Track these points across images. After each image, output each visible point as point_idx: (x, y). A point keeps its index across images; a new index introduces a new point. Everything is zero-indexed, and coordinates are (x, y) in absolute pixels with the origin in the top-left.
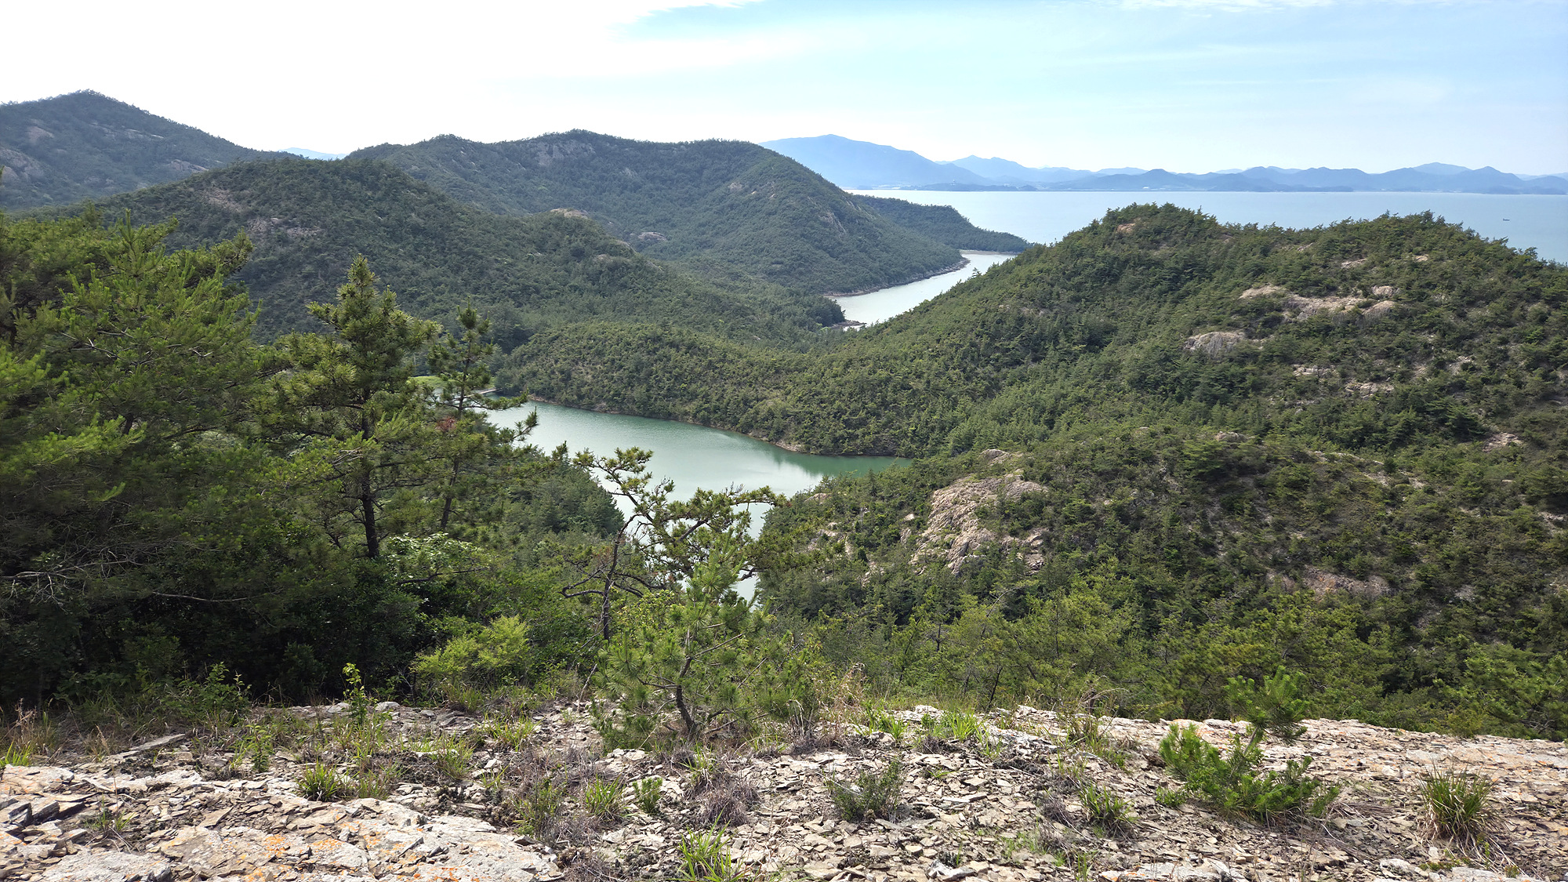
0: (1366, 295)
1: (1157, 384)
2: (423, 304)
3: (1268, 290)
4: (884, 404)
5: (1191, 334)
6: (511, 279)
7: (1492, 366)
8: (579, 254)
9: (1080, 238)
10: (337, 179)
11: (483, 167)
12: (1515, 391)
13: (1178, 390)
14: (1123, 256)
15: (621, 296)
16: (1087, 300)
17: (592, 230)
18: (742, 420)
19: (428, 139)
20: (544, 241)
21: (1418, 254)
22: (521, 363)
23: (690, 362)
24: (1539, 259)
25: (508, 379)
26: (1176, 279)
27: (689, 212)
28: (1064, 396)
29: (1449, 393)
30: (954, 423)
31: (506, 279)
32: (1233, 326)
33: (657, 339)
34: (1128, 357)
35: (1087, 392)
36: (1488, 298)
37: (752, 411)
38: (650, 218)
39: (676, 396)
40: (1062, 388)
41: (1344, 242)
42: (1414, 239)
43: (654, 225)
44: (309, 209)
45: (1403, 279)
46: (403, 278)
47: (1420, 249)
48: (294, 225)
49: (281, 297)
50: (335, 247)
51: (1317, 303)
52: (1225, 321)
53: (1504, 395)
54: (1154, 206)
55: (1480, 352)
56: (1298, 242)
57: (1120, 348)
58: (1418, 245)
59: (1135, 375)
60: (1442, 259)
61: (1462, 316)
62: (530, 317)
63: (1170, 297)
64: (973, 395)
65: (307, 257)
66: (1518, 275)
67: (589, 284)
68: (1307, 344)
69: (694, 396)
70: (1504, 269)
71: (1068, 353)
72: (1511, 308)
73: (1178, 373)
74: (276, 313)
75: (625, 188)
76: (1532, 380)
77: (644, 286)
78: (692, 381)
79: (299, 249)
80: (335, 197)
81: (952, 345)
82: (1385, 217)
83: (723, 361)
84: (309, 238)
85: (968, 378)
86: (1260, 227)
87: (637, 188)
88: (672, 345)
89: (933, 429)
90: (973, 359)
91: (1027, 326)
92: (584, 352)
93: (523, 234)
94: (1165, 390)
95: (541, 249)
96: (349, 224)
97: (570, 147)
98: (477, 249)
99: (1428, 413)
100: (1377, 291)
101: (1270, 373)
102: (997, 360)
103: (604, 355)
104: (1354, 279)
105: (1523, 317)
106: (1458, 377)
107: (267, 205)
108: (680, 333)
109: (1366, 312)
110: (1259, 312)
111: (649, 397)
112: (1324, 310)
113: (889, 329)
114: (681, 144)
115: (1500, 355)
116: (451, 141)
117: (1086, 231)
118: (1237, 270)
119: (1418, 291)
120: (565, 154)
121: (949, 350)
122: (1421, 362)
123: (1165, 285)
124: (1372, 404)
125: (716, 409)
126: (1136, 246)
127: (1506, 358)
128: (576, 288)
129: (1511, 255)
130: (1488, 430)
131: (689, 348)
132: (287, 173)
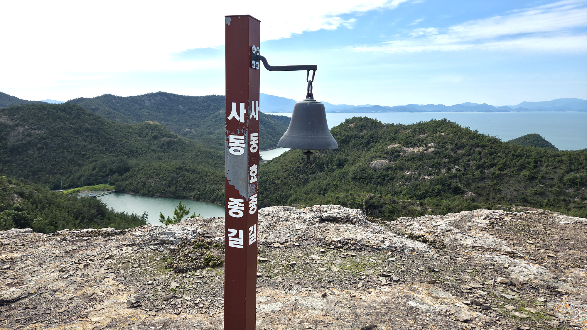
0: (426, 146)
1: (360, 179)
2: (88, 158)
3: (396, 145)
4: (265, 189)
5: (371, 161)
6: (126, 148)
7: (465, 169)
8: (155, 138)
9: (336, 129)
10: (55, 111)
11: (122, 105)
12: (472, 177)
13: (367, 181)
14: (350, 135)
15: (172, 153)
16: (339, 150)
17: (161, 128)
18: (212, 198)
19: (100, 96)
20: (141, 133)
21: (442, 133)
22: (126, 179)
23: (193, 177)
24: (479, 133)
25: (120, 186)
26: (368, 142)
27: (204, 121)
28: (329, 184)
29: (452, 179)
30: (291, 195)
31: (124, 148)
32: (385, 158)
33: (180, 168)
34: (351, 170)
35: (337, 182)
36: (463, 146)
37: (216, 194)
38: (189, 124)
39: (187, 190)
40: (329, 181)
41: (419, 129)
42: (441, 128)
43: (190, 126)
44: (41, 123)
45: (436, 142)
46: (80, 148)
47: (442, 131)
48: (34, 129)
49: (28, 157)
50: (51, 137)
51: (411, 149)
52: (382, 157)
53: (469, 179)
54: (361, 117)
55: (461, 165)
56: (406, 129)
57: (349, 167)
58: (442, 129)
59: (353, 176)
60: (449, 134)
61: (455, 153)
62: (132, 162)
63: (366, 148)
64: (298, 185)
65: (39, 141)
66: (472, 139)
67: (159, 149)
68: (408, 164)
69: (194, 189)
70: (468, 137)
71: (332, 169)
72: (470, 149)
73: (367, 175)
74: (25, 163)
75: (179, 113)
76: (477, 173)
77: (181, 149)
78: (194, 184)
79: (36, 138)
80: (53, 118)
81: (291, 167)
82: (432, 120)
83: (206, 176)
84: (41, 134)
85: (297, 179)
86: (395, 124)
87: (184, 113)
88: (186, 170)
89: (283, 198)
90: (298, 172)
91: (317, 160)
92: (152, 174)
93: (133, 130)
94: (363, 181)
95: (140, 136)
96: (58, 128)
97: (158, 98)
98: (112, 137)
99: (445, 186)
100: (429, 145)
101: (396, 174)
102: (307, 172)
103: (159, 175)
104: (423, 141)
105: (474, 153)
106: (455, 173)
107: (24, 121)
108: (190, 166)
109: (426, 152)
110: (393, 153)
111: (176, 191)
112: (413, 152)
113: (272, 162)
114: (201, 97)
115: (467, 166)
116: (110, 96)
117: (339, 126)
118: (387, 139)
119: (441, 145)
120: (155, 100)
121: (290, 169)
122: (443, 169)
123: (364, 144)
124: (428, 183)
125: (202, 194)
126: (355, 131)
127: (469, 166)
128: (153, 150)
129: (470, 132)
130: (464, 191)
131: (193, 171)
132: (33, 109)
